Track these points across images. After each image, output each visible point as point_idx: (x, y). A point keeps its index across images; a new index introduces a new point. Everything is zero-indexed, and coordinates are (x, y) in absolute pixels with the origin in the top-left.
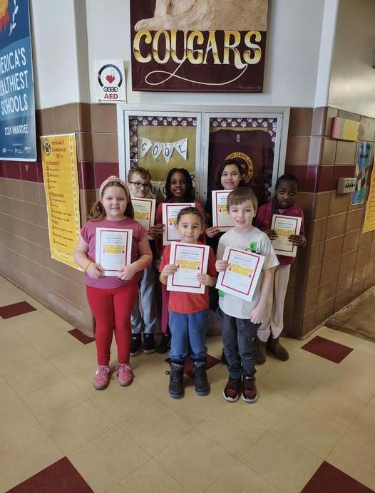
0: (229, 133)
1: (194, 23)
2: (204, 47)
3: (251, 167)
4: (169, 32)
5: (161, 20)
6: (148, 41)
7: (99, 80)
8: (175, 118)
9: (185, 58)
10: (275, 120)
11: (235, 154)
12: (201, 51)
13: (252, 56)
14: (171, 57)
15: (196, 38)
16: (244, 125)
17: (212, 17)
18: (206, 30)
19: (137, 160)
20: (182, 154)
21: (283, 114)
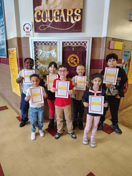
0: (70, 47)
1: (56, 7)
2: (59, 15)
3: (78, 60)
4: (47, 11)
5: (44, 6)
6: (40, 14)
7: (24, 29)
8: (50, 42)
10: (87, 42)
11: (72, 55)
12: (58, 17)
13: (77, 18)
14: (48, 20)
15: (57, 12)
16: (75, 44)
17: (62, 4)
18: (60, 9)
19: (37, 57)
20: (53, 55)
21: (89, 40)
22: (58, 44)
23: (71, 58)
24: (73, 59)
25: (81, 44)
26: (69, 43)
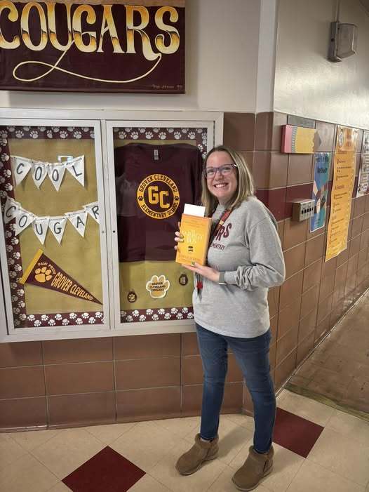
0: (145, 150)
2: (96, 28)
3: (176, 194)
4: (44, 5)
6: (13, 17)
8: (63, 129)
9: (70, 43)
10: (205, 130)
11: (153, 176)
12: (93, 34)
13: (167, 43)
14: (49, 42)
15: (84, 15)
16: (163, 136)
19: (11, 188)
20: (77, 178)
21: (214, 122)
22: (96, 135)
23: (150, 189)
24: (158, 192)
25: (185, 136)
26: (139, 132)
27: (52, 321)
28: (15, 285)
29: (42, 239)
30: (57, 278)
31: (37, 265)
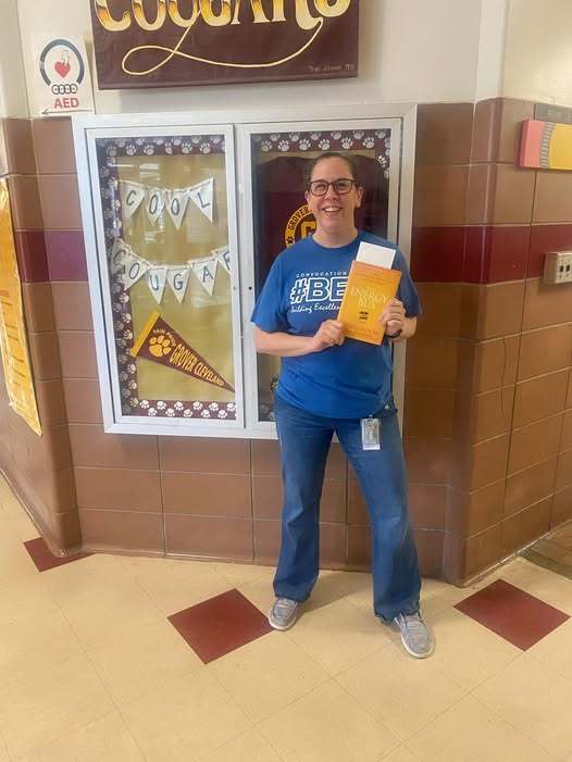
0: (294, 164)
8: (186, 139)
9: (195, 15)
10: (388, 132)
14: (168, 19)
16: (325, 145)
20: (203, 210)
21: (402, 119)
22: (228, 147)
23: (305, 225)
25: (357, 144)
26: (290, 140)
27: (170, 411)
28: (125, 358)
29: (158, 296)
30: (178, 351)
31: (152, 332)
